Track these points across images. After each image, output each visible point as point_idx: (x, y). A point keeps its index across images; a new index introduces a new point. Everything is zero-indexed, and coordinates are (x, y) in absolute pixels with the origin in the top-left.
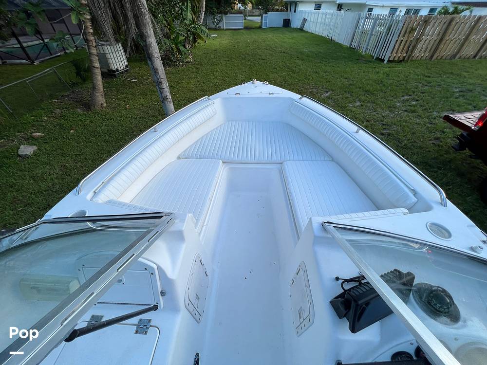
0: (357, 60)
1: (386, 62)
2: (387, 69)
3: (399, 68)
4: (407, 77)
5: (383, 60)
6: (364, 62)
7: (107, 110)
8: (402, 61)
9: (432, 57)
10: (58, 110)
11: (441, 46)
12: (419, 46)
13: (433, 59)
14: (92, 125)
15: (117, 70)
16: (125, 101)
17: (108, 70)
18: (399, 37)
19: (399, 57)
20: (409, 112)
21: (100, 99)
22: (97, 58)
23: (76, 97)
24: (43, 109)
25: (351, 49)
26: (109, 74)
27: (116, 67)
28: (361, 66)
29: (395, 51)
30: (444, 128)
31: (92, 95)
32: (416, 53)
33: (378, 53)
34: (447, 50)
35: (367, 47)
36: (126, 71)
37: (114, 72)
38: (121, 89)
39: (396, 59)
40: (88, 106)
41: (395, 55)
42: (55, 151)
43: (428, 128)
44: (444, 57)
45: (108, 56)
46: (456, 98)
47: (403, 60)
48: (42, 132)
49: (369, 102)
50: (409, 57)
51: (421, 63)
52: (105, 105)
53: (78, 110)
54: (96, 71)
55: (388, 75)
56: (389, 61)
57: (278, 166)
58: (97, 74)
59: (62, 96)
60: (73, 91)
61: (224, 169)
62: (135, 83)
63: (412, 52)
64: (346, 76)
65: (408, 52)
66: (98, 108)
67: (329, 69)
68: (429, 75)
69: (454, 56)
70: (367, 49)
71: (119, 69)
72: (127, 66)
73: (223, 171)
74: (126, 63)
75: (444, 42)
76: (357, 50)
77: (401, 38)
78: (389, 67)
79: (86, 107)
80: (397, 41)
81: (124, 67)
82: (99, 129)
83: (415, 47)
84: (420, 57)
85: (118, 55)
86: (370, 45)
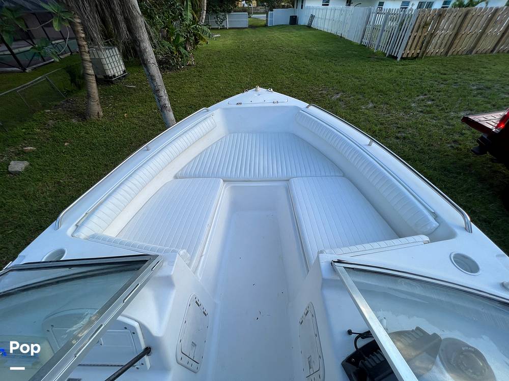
0: (369, 58)
1: (399, 59)
2: (401, 67)
3: (413, 65)
4: (421, 75)
5: (396, 58)
6: (376, 60)
7: (103, 120)
8: (415, 58)
9: (447, 53)
10: (51, 121)
11: (457, 41)
12: (434, 41)
13: (449, 55)
14: (87, 136)
15: (114, 76)
16: (123, 110)
17: (104, 76)
18: (412, 32)
19: (413, 54)
20: (425, 113)
21: (96, 107)
22: (91, 64)
23: (71, 107)
24: (34, 120)
25: (362, 46)
26: (105, 81)
27: (113, 73)
28: (373, 65)
29: (408, 47)
30: (463, 129)
31: (87, 104)
32: (431, 49)
33: (390, 50)
34: (463, 45)
35: (379, 44)
36: (124, 76)
37: (111, 78)
38: (118, 96)
39: (410, 56)
40: (83, 115)
41: (408, 52)
42: (47, 166)
43: (445, 130)
44: (460, 53)
45: (104, 61)
46: (474, 96)
47: (417, 57)
48: (34, 146)
49: (382, 103)
50: (423, 54)
51: (436, 60)
52: (101, 114)
53: (73, 120)
54: (91, 79)
55: (401, 73)
56: (402, 58)
57: (285, 183)
58: (92, 81)
59: (56, 105)
60: (67, 100)
61: (225, 188)
62: (134, 89)
63: (426, 48)
64: (357, 75)
65: (422, 48)
66: (94, 118)
67: (339, 68)
68: (445, 72)
69: (471, 51)
70: (379, 46)
71: (117, 75)
72: (124, 72)
73: (224, 191)
74: (124, 68)
75: (459, 37)
76: (368, 47)
77: (414, 34)
78: (402, 65)
79: (80, 117)
80: (410, 36)
81: (122, 72)
82: (95, 141)
83: (429, 43)
84: (435, 53)
85: (114, 60)
86: (382, 41)
